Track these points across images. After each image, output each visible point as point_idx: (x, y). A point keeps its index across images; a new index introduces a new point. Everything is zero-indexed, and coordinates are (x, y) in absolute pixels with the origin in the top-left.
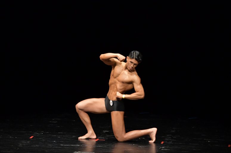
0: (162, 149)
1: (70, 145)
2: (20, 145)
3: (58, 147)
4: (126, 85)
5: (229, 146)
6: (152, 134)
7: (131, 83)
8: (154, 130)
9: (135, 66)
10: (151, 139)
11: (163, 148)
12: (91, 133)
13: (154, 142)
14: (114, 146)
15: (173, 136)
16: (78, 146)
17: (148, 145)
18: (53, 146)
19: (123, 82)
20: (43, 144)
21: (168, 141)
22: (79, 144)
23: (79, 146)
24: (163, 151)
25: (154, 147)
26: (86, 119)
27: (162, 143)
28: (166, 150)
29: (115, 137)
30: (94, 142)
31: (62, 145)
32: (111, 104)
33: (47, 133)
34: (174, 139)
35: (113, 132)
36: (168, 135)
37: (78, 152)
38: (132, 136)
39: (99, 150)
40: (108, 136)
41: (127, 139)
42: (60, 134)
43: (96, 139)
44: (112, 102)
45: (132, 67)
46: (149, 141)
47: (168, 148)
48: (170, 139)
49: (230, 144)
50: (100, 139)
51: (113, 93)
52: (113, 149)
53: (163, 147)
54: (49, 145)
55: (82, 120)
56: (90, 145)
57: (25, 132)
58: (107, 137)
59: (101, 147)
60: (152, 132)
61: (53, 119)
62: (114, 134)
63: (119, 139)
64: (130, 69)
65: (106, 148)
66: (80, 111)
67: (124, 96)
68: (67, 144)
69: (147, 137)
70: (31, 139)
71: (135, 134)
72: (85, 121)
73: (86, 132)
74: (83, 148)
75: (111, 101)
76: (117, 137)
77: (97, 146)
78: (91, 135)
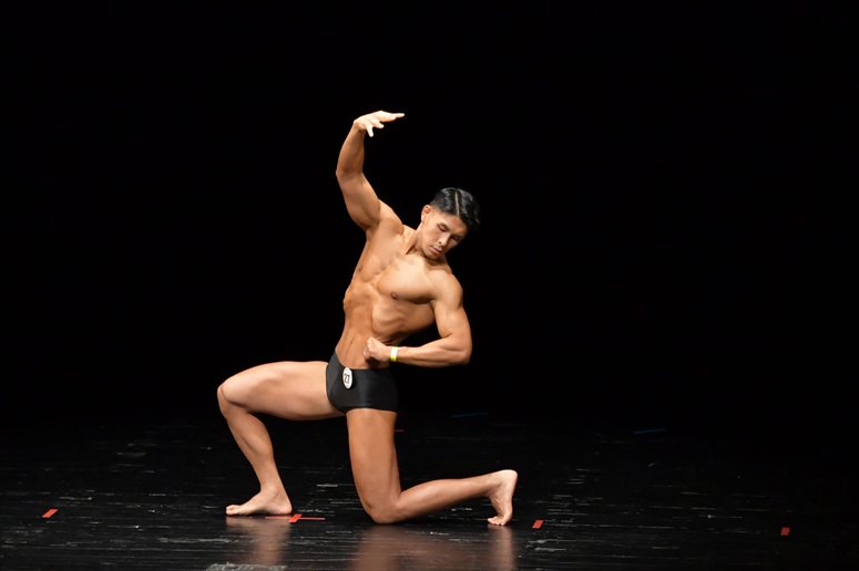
0: (538, 549)
1: (194, 541)
2: (9, 543)
3: (149, 549)
4: (405, 307)
5: (785, 531)
6: (498, 494)
7: (426, 299)
8: (506, 479)
9: (454, 243)
10: (494, 512)
11: (541, 545)
12: (272, 495)
13: (508, 524)
14: (359, 538)
15: (576, 500)
16: (226, 544)
17: (486, 534)
18: (131, 546)
19: (395, 297)
20: (92, 539)
21: (560, 518)
22: (226, 535)
23: (227, 541)
24: (542, 557)
25: (505, 544)
26: (255, 440)
27: (538, 524)
28: (552, 550)
29: (361, 507)
30: (282, 527)
31: (164, 540)
32: (348, 384)
33: (108, 494)
34: (581, 509)
35: (355, 487)
36: (558, 496)
37: (223, 567)
38: (424, 500)
39: (305, 556)
40: (335, 503)
41: (407, 513)
42: (158, 501)
43: (292, 514)
44: (350, 373)
45: (443, 247)
46: (490, 520)
47: (561, 545)
48: (568, 512)
49: (786, 526)
50: (304, 515)
51: (359, 338)
52: (356, 550)
53: (540, 542)
54: (116, 541)
55: (240, 443)
56: (269, 538)
57: (24, 494)
58: (333, 508)
59: (308, 547)
60: (499, 486)
61: (130, 445)
62: (358, 498)
63: (377, 514)
64: (435, 254)
65: (329, 549)
66: (235, 408)
67: (394, 353)
68: (183, 536)
69: (482, 505)
70: (48, 519)
71: (437, 495)
72: (250, 447)
73: (253, 487)
74: (242, 551)
75: (347, 372)
76: (370, 506)
77: (293, 540)
78: (275, 497)
